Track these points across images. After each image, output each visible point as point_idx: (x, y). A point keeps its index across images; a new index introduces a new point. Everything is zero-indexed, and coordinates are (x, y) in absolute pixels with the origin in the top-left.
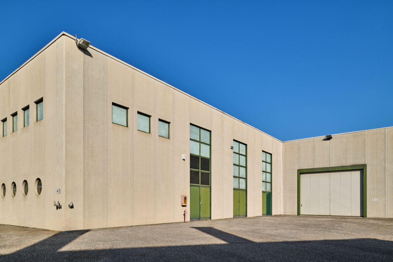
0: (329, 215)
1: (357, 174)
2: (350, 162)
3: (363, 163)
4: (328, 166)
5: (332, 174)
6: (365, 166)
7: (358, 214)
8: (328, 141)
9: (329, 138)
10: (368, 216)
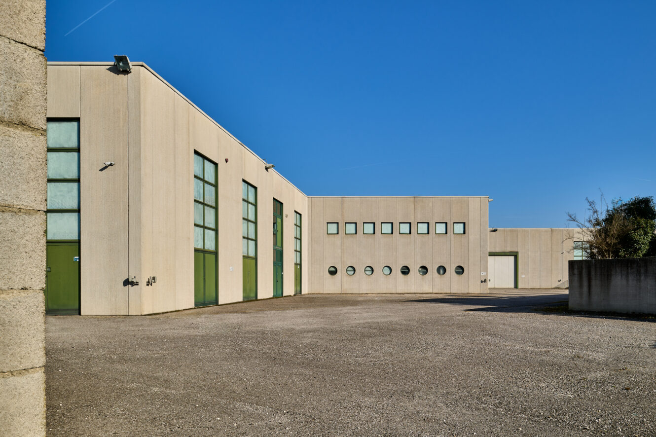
0: (493, 287)
1: (512, 258)
2: (508, 249)
3: (516, 251)
4: (494, 251)
5: (496, 257)
6: (517, 252)
7: (513, 286)
8: (494, 233)
9: (495, 231)
10: (519, 287)
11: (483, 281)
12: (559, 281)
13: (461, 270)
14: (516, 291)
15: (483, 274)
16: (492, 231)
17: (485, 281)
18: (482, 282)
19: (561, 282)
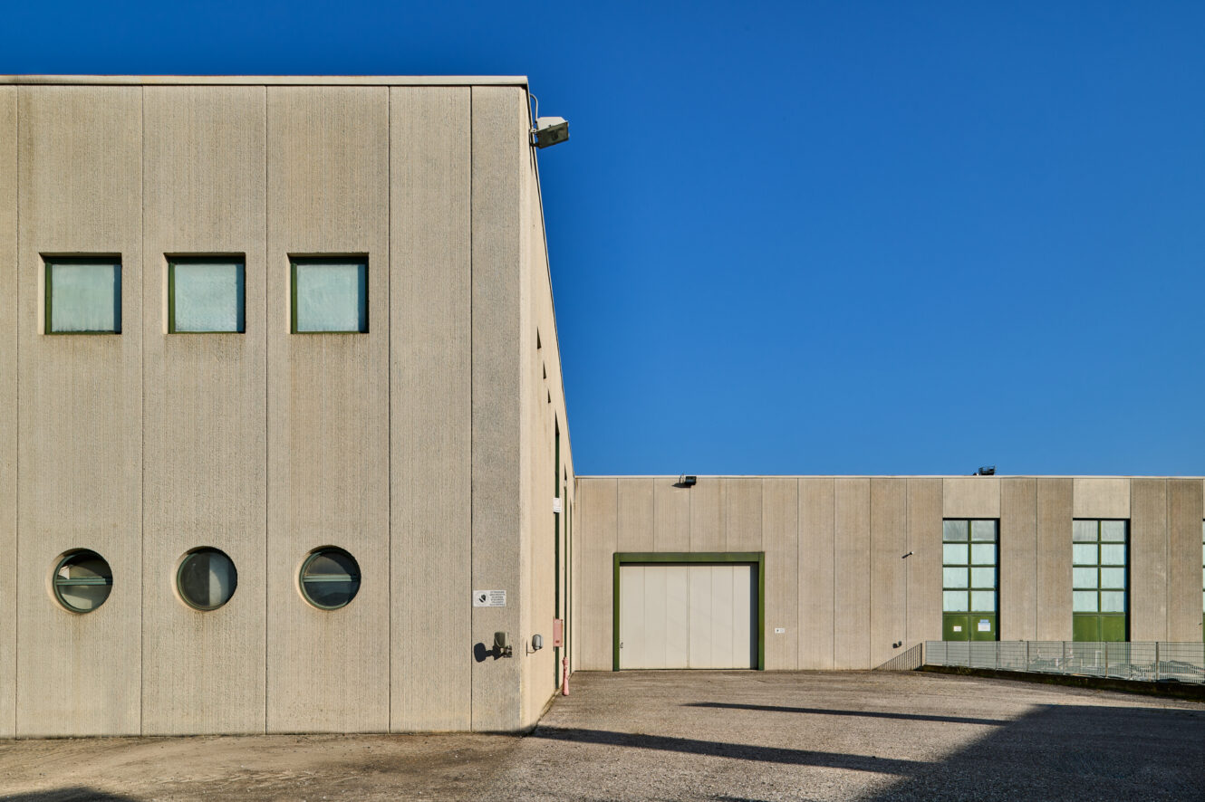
1: (745, 572)
2: (733, 545)
3: (756, 549)
4: (685, 550)
5: (693, 569)
6: (761, 554)
7: (745, 662)
8: (686, 490)
9: (689, 483)
10: (767, 667)
11: (489, 647)
12: (895, 646)
13: (346, 578)
14: (753, 680)
15: (489, 598)
16: (679, 485)
17: (500, 649)
18: (480, 653)
19: (901, 650)
